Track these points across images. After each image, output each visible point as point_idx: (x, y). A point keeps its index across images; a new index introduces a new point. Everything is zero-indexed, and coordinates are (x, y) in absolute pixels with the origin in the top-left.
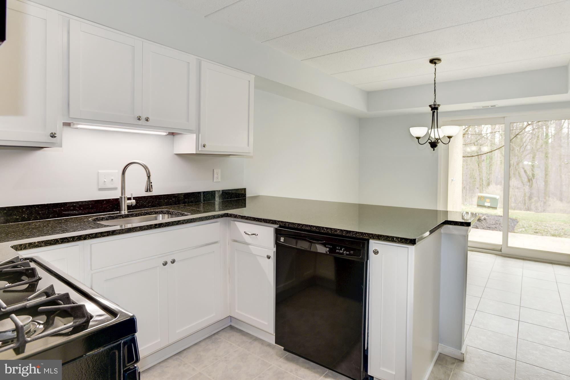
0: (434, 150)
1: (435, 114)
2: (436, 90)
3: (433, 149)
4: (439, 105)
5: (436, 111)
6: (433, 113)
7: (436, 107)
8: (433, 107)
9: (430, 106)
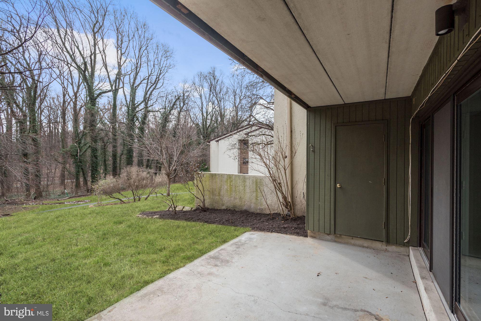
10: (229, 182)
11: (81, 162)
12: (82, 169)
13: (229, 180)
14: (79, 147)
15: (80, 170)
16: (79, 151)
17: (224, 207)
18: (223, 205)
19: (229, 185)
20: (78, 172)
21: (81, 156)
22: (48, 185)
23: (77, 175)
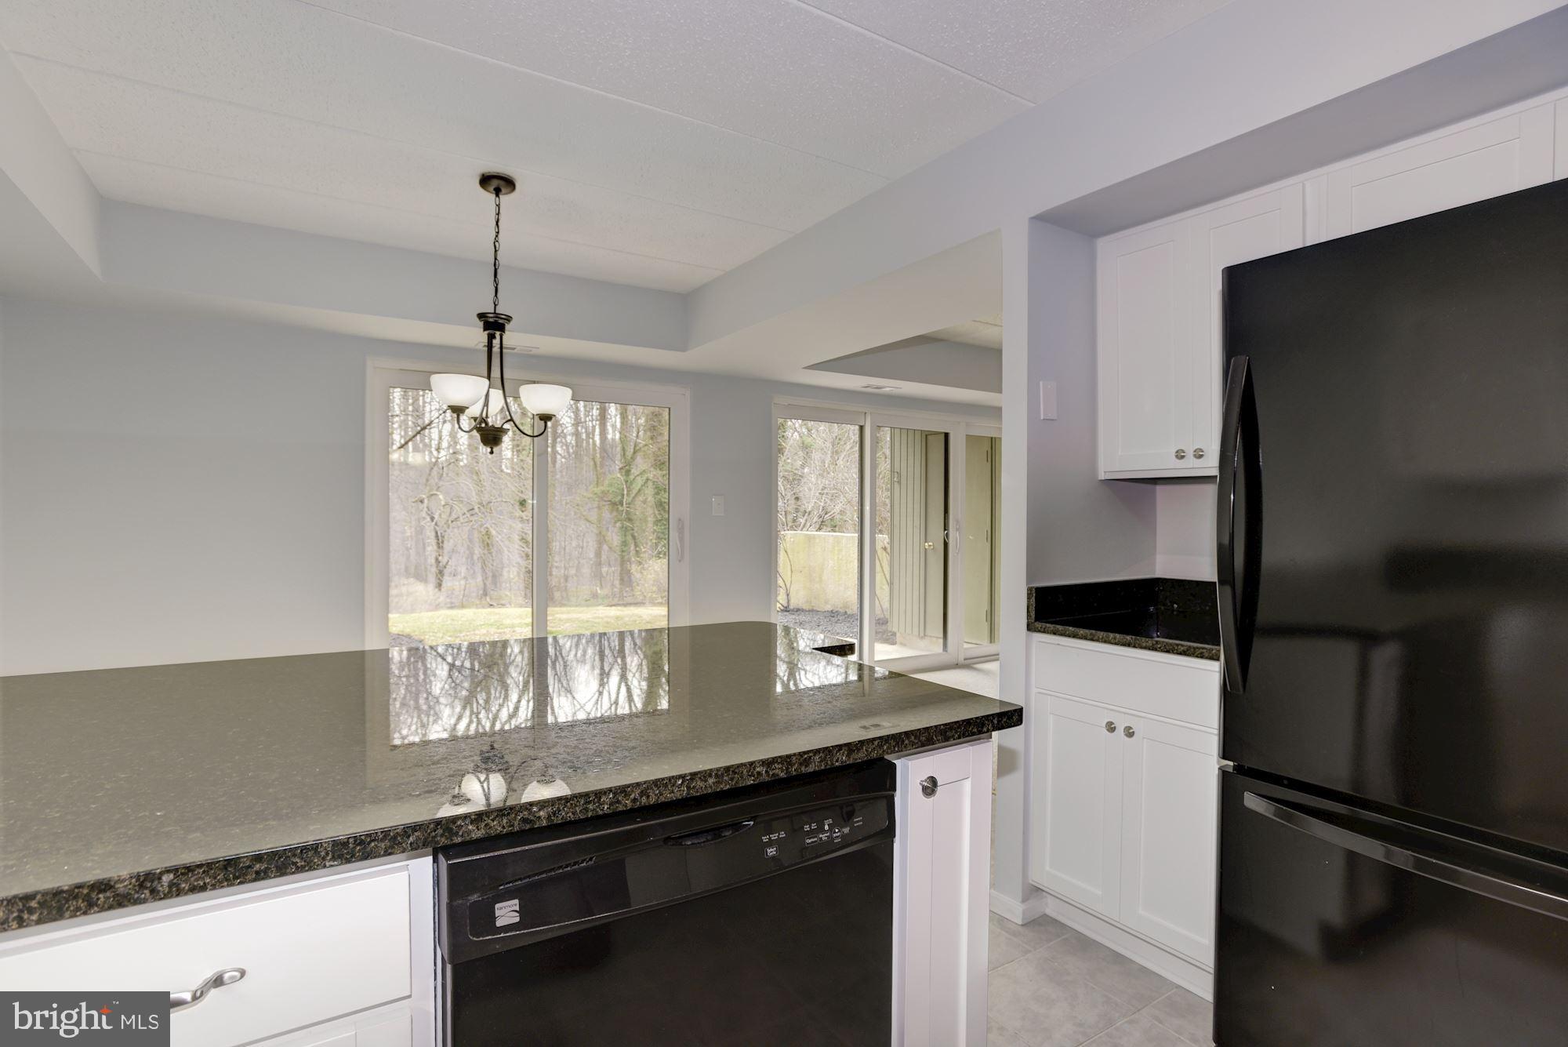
0: (492, 453)
1: (496, 342)
2: (498, 271)
3: (489, 450)
4: (509, 319)
5: (498, 334)
6: (491, 337)
7: (501, 321)
8: (491, 320)
9: (481, 316)
10: (836, 552)
11: (630, 520)
12: (634, 537)
13: (836, 548)
14: (626, 482)
15: (629, 538)
16: (625, 492)
17: (829, 606)
18: (826, 602)
19: (836, 558)
20: (625, 543)
21: (629, 504)
22: (566, 578)
23: (623, 551)
